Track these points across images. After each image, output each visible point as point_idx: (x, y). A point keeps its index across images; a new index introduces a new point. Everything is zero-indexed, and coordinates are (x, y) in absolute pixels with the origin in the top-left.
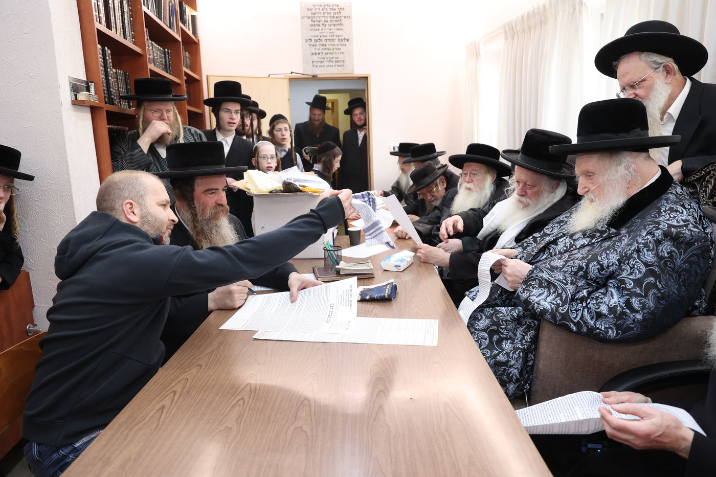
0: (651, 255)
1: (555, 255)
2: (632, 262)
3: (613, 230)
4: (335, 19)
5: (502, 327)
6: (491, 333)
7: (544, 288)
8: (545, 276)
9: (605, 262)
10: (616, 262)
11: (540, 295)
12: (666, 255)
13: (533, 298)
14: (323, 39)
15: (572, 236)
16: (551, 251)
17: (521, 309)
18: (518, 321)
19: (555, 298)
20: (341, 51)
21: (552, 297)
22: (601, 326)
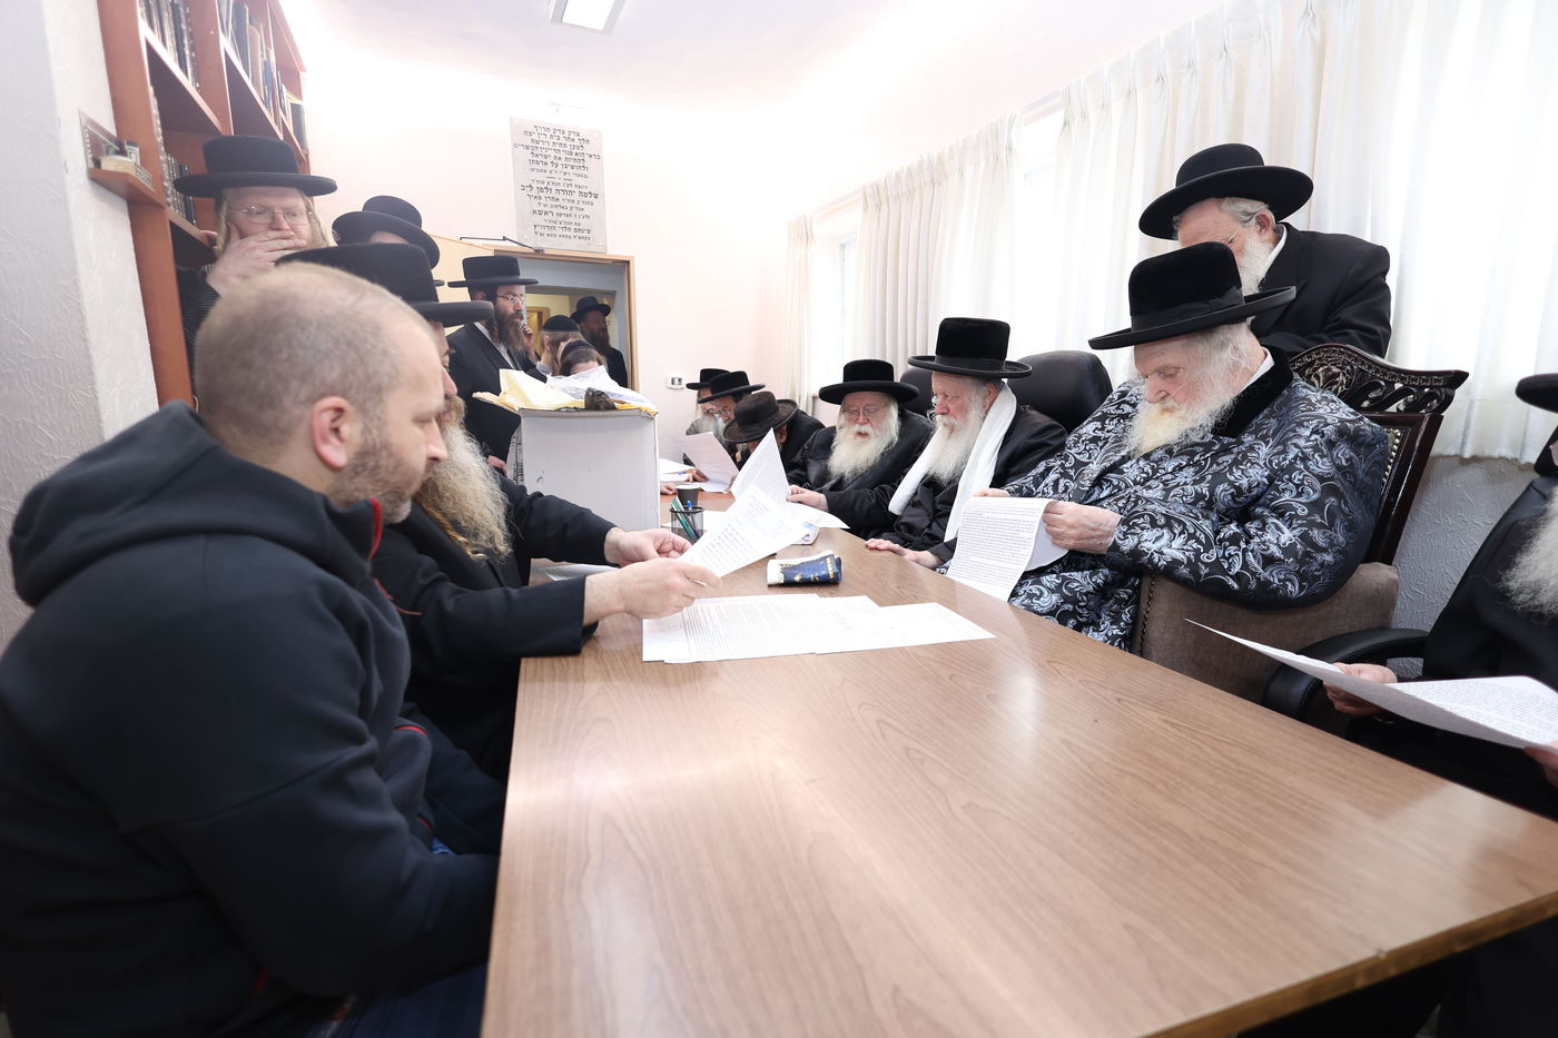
0: (1328, 464)
1: (1127, 487)
2: (1297, 477)
3: (1226, 440)
4: (574, 157)
5: (1082, 604)
7: (1162, 527)
8: (1159, 508)
9: (1244, 482)
10: (1265, 480)
11: (1158, 539)
12: (1344, 463)
13: (1146, 546)
14: (554, 188)
15: (1147, 456)
16: (1116, 483)
17: (1106, 571)
19: (1187, 541)
20: (584, 213)
21: (1179, 541)
22: (1274, 577)
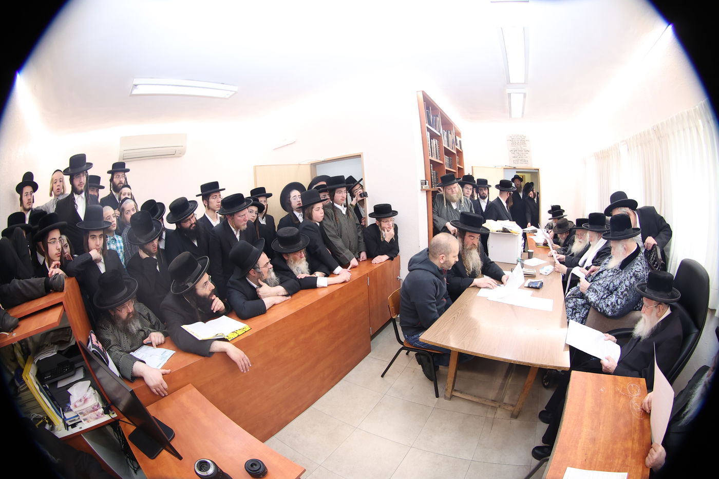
4: (522, 141)
6: (573, 309)
8: (595, 287)
14: (518, 150)
18: (583, 305)
20: (526, 156)
